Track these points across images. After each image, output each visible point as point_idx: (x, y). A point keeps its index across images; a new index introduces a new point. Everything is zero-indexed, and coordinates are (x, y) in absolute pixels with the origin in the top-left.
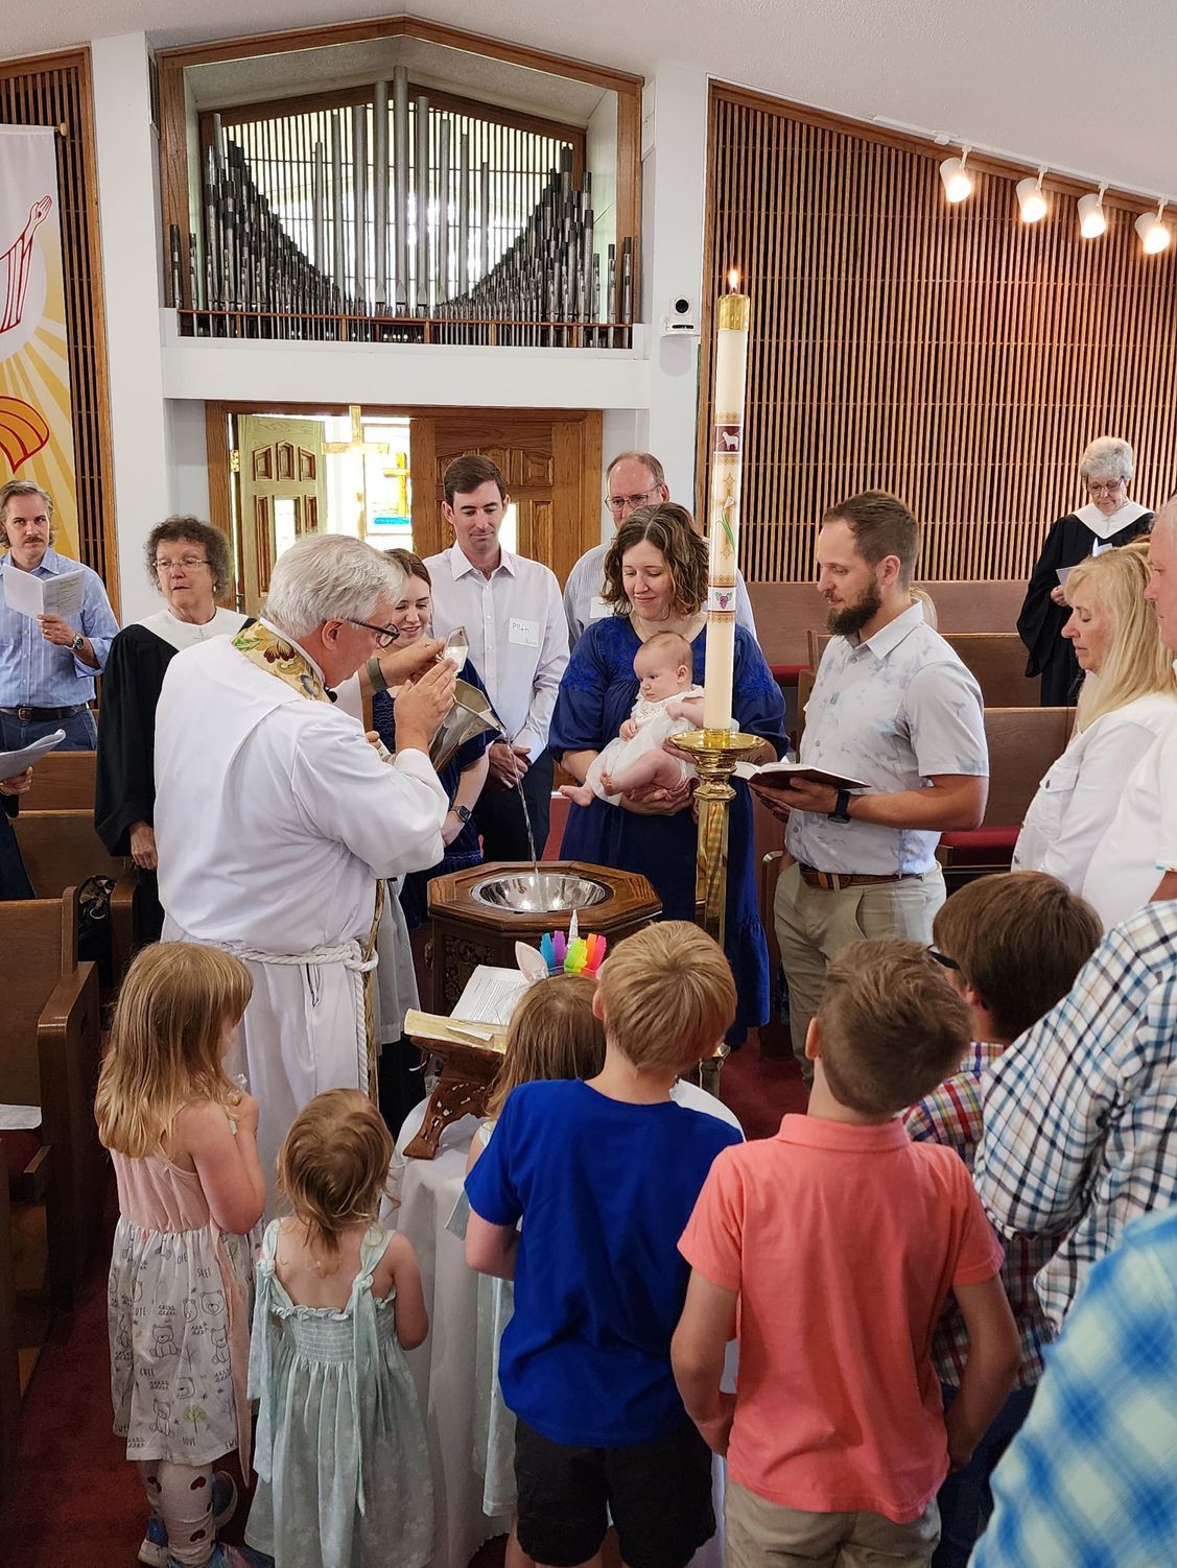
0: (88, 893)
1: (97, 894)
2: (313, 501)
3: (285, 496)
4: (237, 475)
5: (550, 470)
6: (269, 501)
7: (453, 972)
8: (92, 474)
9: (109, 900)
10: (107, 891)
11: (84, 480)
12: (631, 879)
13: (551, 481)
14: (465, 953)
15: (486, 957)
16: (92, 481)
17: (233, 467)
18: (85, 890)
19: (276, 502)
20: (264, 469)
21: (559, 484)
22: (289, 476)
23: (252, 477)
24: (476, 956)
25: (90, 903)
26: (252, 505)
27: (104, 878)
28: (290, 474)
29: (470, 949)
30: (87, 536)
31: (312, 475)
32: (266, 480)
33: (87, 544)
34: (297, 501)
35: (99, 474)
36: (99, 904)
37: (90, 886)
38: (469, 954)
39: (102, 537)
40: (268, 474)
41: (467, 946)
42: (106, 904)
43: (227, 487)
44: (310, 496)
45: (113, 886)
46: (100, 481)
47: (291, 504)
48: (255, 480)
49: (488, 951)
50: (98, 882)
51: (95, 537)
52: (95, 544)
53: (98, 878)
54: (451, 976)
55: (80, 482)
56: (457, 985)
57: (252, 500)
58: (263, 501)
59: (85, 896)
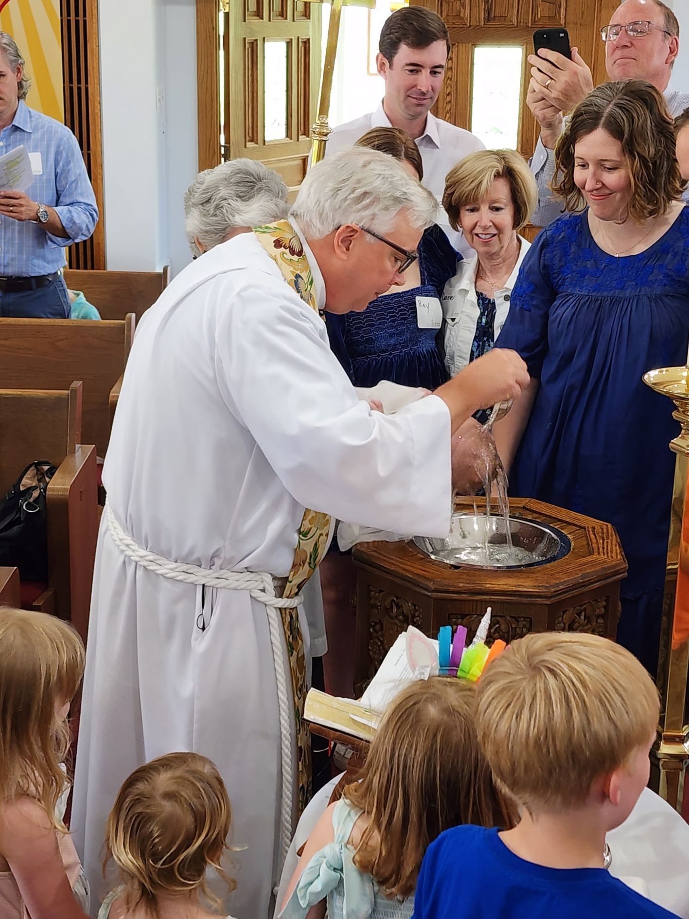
0: (28, 478)
1: (39, 481)
2: (307, 42)
3: (276, 37)
4: (227, 15)
5: (563, 10)
6: (259, 43)
7: (378, 627)
8: (77, 15)
9: (45, 491)
10: (47, 479)
11: (69, 21)
12: (594, 528)
13: (562, 22)
14: (392, 607)
15: (414, 616)
16: (77, 22)
17: (221, 7)
18: (26, 476)
19: (266, 44)
20: (255, 10)
21: (572, 25)
22: (282, 16)
23: (242, 20)
24: (403, 612)
25: (30, 490)
26: (241, 47)
27: (46, 463)
28: (283, 14)
29: (397, 605)
30: (71, 82)
31: (307, 14)
32: (256, 21)
33: (71, 89)
34: (289, 44)
35: (85, 15)
36: (36, 494)
37: (31, 472)
38: (395, 610)
39: (87, 82)
40: (259, 14)
41: (393, 600)
42: (43, 496)
43: (215, 28)
44: (303, 37)
45: (53, 474)
46: (85, 22)
47: (283, 46)
48: (245, 21)
49: (416, 610)
50: (39, 467)
51: (79, 82)
52: (79, 89)
53: (40, 463)
54: (377, 632)
55: (65, 23)
56: (382, 642)
57: (242, 42)
58: (254, 45)
59: (27, 481)
